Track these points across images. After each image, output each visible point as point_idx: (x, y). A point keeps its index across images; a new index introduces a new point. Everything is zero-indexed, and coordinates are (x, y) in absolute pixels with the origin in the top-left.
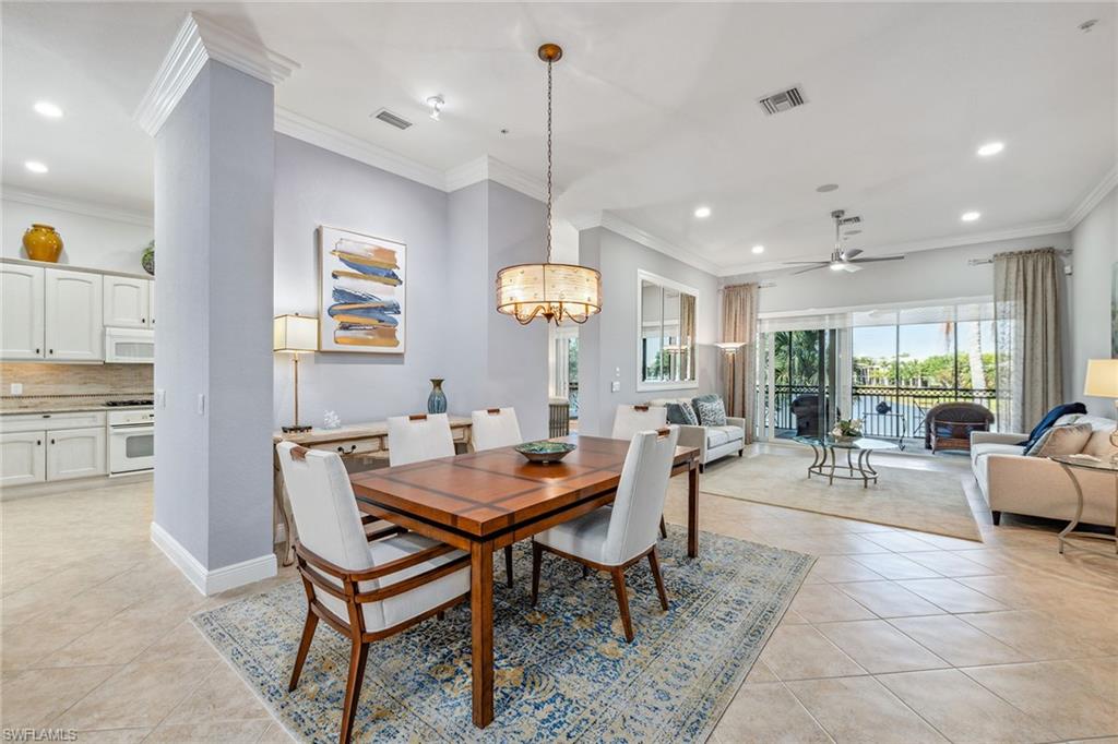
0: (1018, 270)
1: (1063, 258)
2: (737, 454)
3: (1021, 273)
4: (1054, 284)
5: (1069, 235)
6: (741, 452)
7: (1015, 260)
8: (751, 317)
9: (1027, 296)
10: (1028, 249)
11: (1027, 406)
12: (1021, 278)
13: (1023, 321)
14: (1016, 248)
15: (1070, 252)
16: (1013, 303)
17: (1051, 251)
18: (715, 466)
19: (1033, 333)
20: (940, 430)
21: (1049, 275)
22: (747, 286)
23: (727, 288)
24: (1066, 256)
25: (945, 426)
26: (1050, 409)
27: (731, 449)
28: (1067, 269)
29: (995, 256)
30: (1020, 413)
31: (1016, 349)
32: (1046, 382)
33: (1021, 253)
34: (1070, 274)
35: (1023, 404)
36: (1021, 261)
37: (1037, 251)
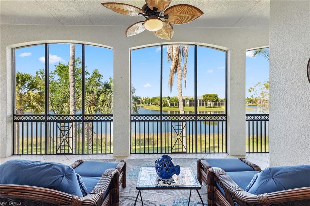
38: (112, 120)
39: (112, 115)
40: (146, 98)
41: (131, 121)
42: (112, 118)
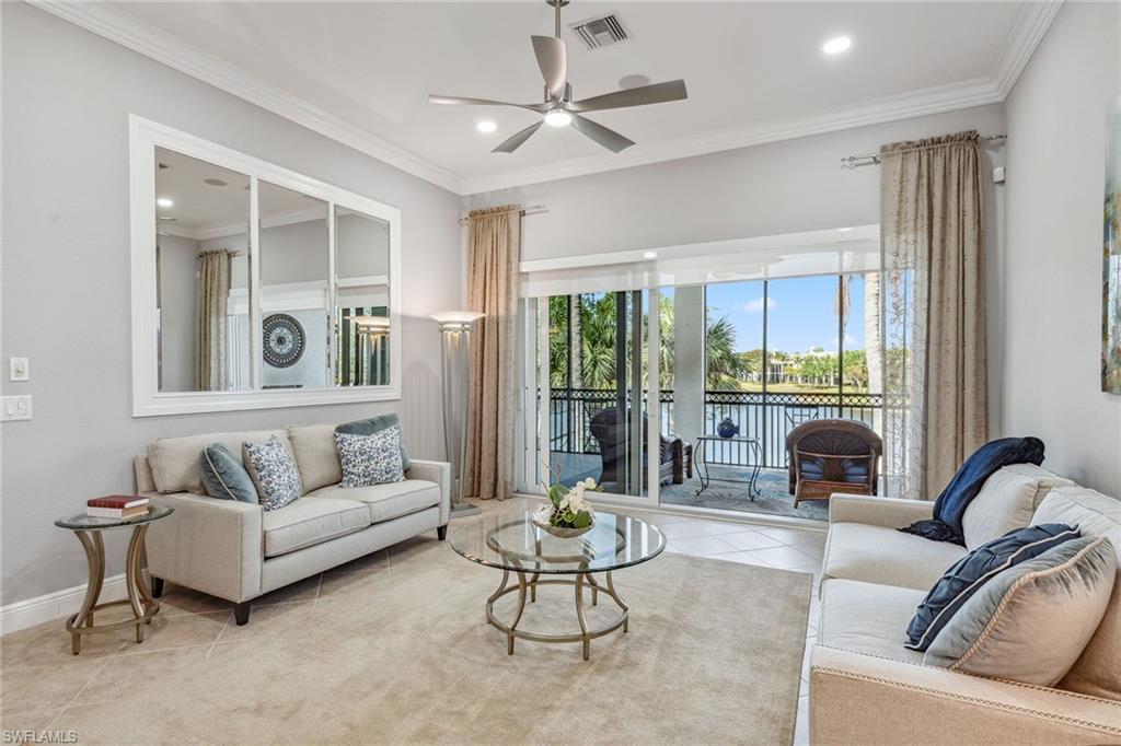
0: (919, 176)
1: (991, 153)
2: (435, 535)
3: (924, 181)
4: (977, 201)
5: (1002, 109)
6: (442, 532)
7: (913, 157)
8: (508, 270)
9: (932, 222)
10: (936, 135)
11: (932, 431)
12: (924, 191)
13: (926, 273)
14: (916, 135)
15: (1003, 138)
16: (911, 237)
17: (972, 138)
18: (299, 592)
19: (941, 296)
20: (806, 466)
21: (969, 182)
22: (502, 212)
23: (473, 214)
24: (996, 148)
25: (813, 460)
26: (969, 453)
27: (425, 524)
28: (998, 174)
29: (884, 149)
30: (920, 444)
31: (915, 324)
32: (960, 385)
33: (924, 143)
34: (1003, 182)
35: (925, 428)
36: (924, 159)
37: (949, 138)
38: (672, 401)
39: (671, 392)
40: (811, 353)
41: (706, 402)
42: (671, 396)
